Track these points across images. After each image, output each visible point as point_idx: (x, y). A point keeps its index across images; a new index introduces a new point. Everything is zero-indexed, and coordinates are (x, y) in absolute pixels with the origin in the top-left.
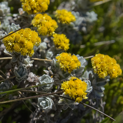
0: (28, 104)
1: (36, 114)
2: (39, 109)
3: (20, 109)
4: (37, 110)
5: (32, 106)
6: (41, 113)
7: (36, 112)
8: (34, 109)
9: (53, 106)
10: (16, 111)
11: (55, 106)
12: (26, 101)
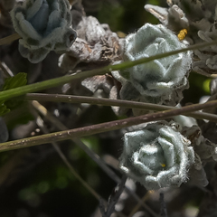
0: (83, 164)
1: (118, 207)
2: (129, 184)
4: (123, 187)
5: (99, 171)
6: (141, 202)
7: (116, 196)
8: (108, 185)
9: (191, 169)
10: (29, 195)
11: (199, 167)
12: (74, 153)
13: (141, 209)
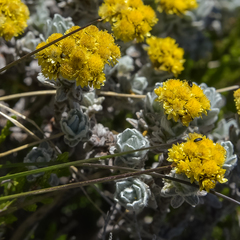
0: (94, 195)
1: (112, 217)
2: (118, 206)
3: (74, 207)
4: (115, 208)
5: (102, 199)
6: (123, 215)
7: (111, 213)
8: (106, 206)
9: (149, 200)
10: (67, 210)
11: (153, 199)
12: (89, 189)
13: (123, 218)
